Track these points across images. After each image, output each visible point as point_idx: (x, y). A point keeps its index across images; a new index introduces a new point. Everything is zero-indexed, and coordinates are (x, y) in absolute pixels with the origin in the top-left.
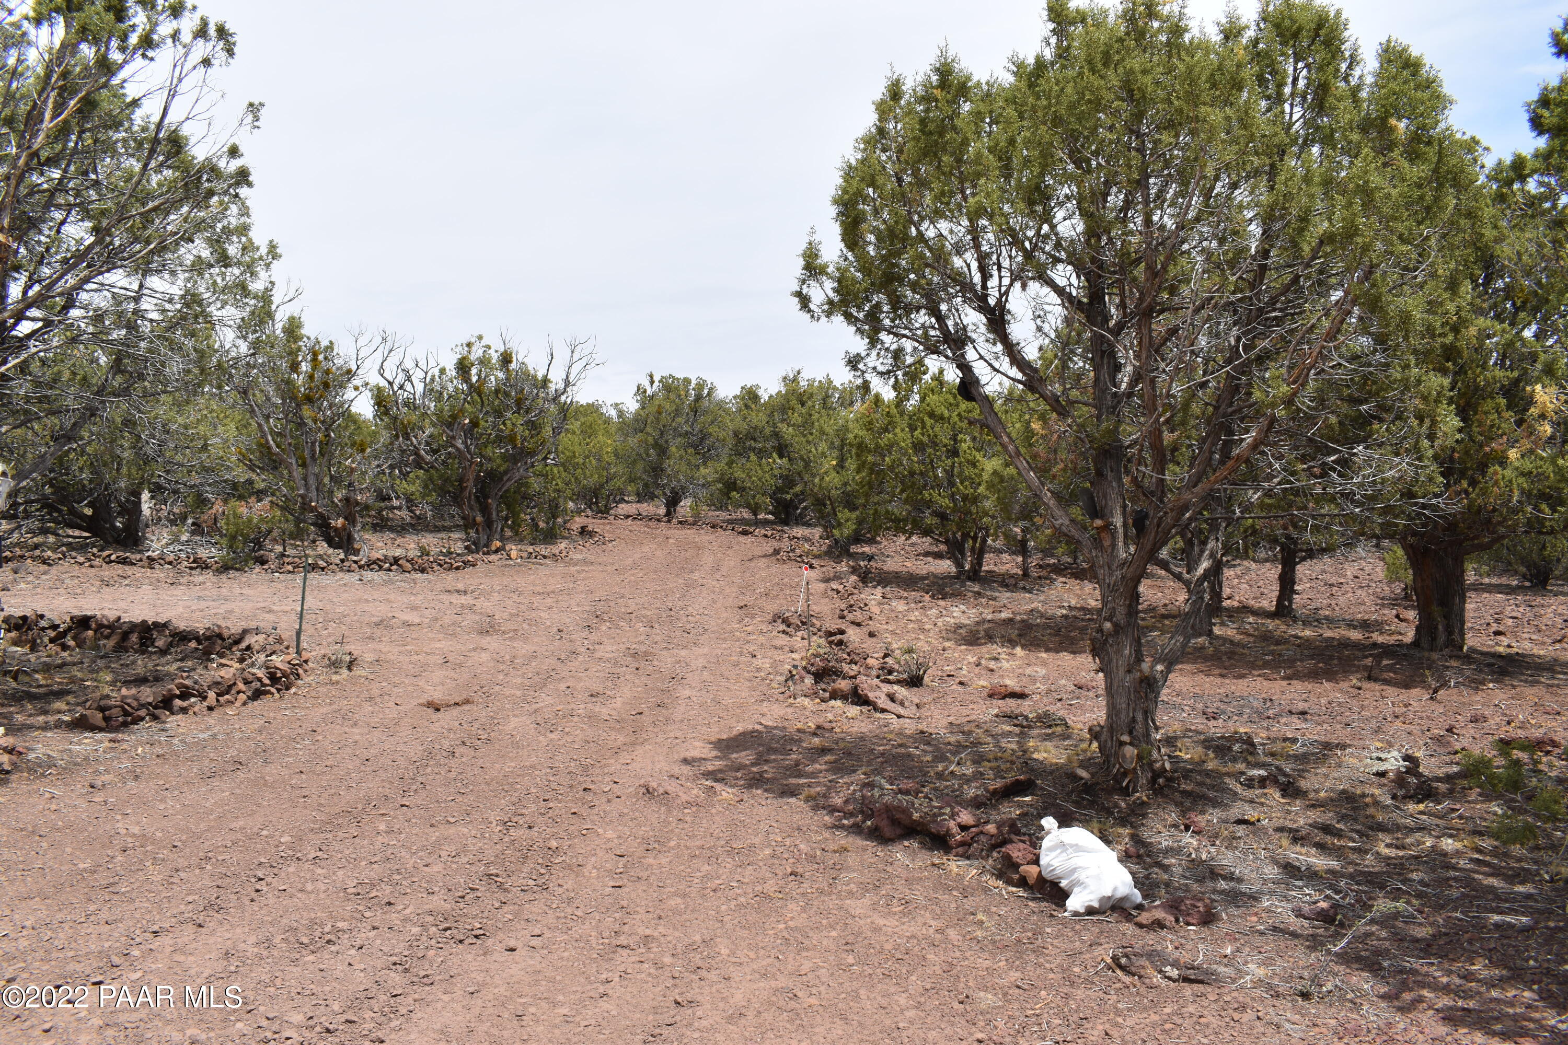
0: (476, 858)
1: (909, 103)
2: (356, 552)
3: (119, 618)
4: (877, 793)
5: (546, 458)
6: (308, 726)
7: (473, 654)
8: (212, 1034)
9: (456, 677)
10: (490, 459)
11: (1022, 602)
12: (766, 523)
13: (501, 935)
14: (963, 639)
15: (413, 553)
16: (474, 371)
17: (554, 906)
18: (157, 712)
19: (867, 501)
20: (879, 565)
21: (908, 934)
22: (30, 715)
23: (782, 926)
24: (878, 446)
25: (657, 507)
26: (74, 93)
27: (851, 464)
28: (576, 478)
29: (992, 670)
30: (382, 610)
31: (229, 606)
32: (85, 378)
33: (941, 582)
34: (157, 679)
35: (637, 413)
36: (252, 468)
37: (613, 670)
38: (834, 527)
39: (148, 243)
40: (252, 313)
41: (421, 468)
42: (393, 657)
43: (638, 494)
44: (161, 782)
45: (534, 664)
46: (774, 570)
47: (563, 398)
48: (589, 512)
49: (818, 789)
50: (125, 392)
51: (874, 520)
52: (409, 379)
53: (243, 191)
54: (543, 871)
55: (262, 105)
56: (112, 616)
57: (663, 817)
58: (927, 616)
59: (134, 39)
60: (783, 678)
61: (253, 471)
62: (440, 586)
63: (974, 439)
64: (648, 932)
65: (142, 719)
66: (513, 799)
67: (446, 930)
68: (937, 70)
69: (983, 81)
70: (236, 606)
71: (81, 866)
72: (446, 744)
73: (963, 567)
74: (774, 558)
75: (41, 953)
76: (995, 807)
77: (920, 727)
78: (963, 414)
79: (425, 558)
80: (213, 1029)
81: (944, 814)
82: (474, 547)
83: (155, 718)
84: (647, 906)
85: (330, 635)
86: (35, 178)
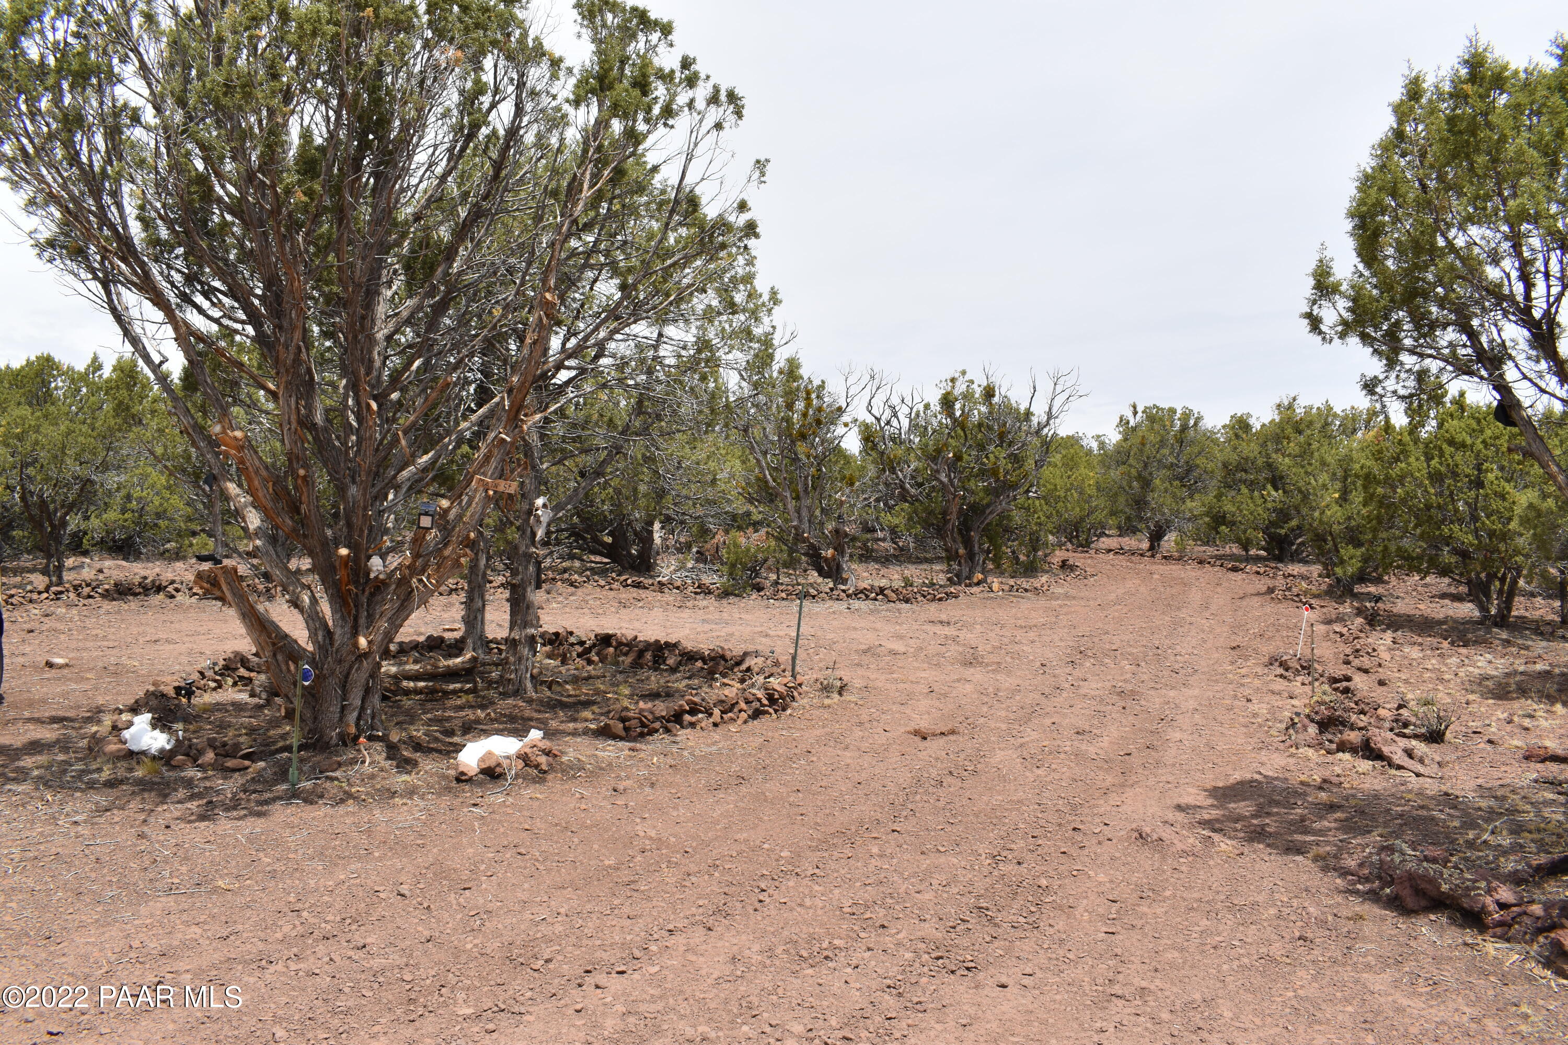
0: (966, 890)
1: (1430, 101)
2: (844, 582)
3: (636, 637)
4: (1397, 858)
5: (1028, 491)
6: (803, 747)
7: (957, 684)
8: (721, 1034)
9: (941, 706)
10: (973, 492)
11: (1561, 653)
12: (1257, 559)
13: (992, 970)
14: (1491, 691)
15: (898, 584)
16: (958, 406)
17: (1045, 946)
18: (670, 725)
19: (1375, 537)
20: (1388, 606)
21: (1437, 1019)
22: (562, 722)
23: (1291, 994)
24: (1388, 477)
25: (1140, 541)
26: (606, 164)
27: (1357, 497)
28: (1057, 512)
29: (1527, 729)
30: (869, 639)
31: (729, 629)
32: (611, 420)
33: (1461, 627)
34: (669, 695)
35: (1118, 445)
36: (751, 500)
37: (1098, 708)
38: (1335, 565)
39: (668, 295)
40: (756, 356)
41: (906, 501)
42: (880, 685)
43: (1119, 528)
44: (673, 791)
45: (1018, 698)
46: (1268, 609)
47: (1046, 430)
48: (1069, 546)
49: (1328, 848)
50: (645, 431)
51: (1384, 557)
52: (895, 415)
53: (752, 243)
54: (1033, 909)
55: (767, 161)
56: (630, 635)
57: (1157, 865)
58: (1446, 665)
59: (656, 110)
60: (1284, 726)
61: (752, 503)
62: (923, 617)
63: (1502, 468)
64: (1144, 984)
65: (657, 731)
66: (1002, 833)
67: (938, 958)
68: (1466, 62)
69: (1521, 69)
70: (735, 629)
71: (607, 862)
72: (934, 773)
73: (1488, 611)
74: (1268, 597)
75: (573, 939)
76: (1538, 885)
77: (1444, 788)
78: (1489, 441)
79: (910, 589)
80: (721, 1029)
81: (1479, 888)
82: (957, 579)
83: (668, 731)
84: (1142, 956)
85: (821, 660)
86: (574, 243)
